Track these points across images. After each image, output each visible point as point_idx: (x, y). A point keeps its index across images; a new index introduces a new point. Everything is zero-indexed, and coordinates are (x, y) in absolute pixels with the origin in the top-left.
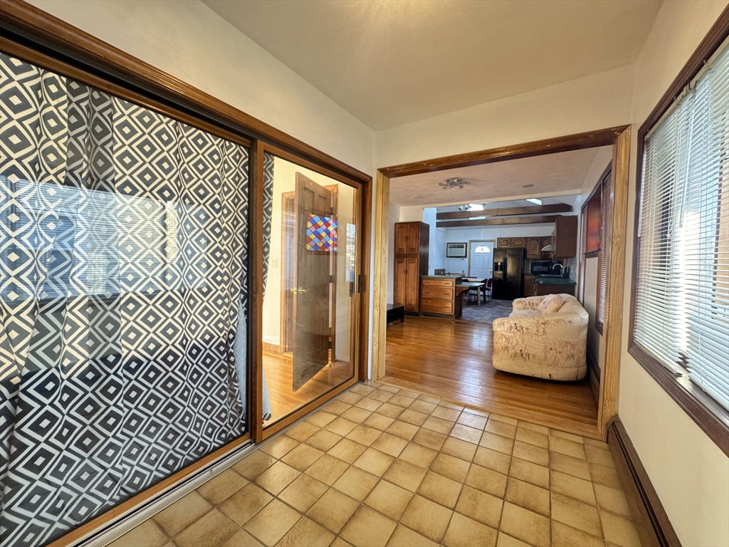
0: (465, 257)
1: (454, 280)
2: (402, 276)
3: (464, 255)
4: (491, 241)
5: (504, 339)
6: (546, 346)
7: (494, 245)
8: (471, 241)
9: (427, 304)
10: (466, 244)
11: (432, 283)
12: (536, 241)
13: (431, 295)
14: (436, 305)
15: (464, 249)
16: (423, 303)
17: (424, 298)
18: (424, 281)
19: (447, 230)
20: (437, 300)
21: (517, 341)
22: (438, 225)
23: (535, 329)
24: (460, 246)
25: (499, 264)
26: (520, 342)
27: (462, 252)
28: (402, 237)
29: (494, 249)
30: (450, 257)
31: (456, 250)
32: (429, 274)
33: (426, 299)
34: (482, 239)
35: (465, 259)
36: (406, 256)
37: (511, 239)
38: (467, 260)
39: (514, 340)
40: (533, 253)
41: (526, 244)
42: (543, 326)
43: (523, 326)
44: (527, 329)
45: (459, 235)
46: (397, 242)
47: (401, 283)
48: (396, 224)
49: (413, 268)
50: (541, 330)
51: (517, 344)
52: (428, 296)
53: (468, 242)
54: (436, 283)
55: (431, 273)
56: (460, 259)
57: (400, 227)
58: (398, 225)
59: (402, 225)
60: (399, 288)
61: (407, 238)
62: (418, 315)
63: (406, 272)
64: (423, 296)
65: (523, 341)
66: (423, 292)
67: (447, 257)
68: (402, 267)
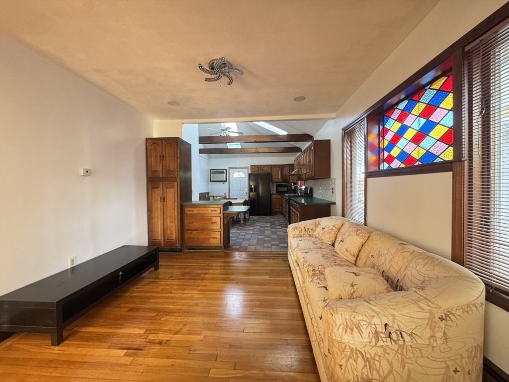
0: (226, 181)
1: (221, 206)
2: (158, 205)
3: (225, 180)
4: (246, 168)
5: (361, 362)
6: (448, 367)
7: (248, 171)
8: (230, 168)
9: (191, 236)
10: (226, 170)
11: (196, 211)
12: (278, 168)
13: (196, 225)
14: (202, 237)
15: (225, 174)
16: (187, 235)
17: (187, 230)
18: (186, 210)
19: (210, 158)
20: (203, 230)
21: (391, 364)
22: (201, 151)
23: (428, 333)
24: (221, 172)
25: (253, 187)
26: (397, 366)
27: (223, 177)
28: (156, 156)
29: (249, 174)
30: (213, 181)
31: (217, 175)
32: (193, 200)
33: (190, 230)
34: (238, 166)
35: (225, 183)
36: (163, 179)
37: (261, 166)
38: (227, 184)
39: (384, 362)
40: (277, 176)
41: (271, 170)
42: (442, 324)
43: (404, 329)
44: (410, 335)
45: (220, 163)
46: (149, 162)
47: (158, 214)
48: (147, 140)
49: (172, 194)
50: (439, 335)
51: (391, 371)
52: (192, 227)
53: (227, 168)
54: (202, 211)
55: (195, 198)
56: (222, 183)
57: (153, 144)
58: (150, 142)
59: (154, 141)
60: (155, 220)
61: (162, 157)
62: (180, 251)
63: (163, 199)
64: (186, 228)
65: (403, 364)
66: (186, 222)
67: (211, 181)
68: (158, 193)
